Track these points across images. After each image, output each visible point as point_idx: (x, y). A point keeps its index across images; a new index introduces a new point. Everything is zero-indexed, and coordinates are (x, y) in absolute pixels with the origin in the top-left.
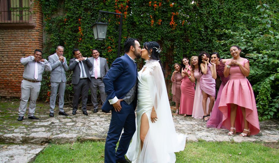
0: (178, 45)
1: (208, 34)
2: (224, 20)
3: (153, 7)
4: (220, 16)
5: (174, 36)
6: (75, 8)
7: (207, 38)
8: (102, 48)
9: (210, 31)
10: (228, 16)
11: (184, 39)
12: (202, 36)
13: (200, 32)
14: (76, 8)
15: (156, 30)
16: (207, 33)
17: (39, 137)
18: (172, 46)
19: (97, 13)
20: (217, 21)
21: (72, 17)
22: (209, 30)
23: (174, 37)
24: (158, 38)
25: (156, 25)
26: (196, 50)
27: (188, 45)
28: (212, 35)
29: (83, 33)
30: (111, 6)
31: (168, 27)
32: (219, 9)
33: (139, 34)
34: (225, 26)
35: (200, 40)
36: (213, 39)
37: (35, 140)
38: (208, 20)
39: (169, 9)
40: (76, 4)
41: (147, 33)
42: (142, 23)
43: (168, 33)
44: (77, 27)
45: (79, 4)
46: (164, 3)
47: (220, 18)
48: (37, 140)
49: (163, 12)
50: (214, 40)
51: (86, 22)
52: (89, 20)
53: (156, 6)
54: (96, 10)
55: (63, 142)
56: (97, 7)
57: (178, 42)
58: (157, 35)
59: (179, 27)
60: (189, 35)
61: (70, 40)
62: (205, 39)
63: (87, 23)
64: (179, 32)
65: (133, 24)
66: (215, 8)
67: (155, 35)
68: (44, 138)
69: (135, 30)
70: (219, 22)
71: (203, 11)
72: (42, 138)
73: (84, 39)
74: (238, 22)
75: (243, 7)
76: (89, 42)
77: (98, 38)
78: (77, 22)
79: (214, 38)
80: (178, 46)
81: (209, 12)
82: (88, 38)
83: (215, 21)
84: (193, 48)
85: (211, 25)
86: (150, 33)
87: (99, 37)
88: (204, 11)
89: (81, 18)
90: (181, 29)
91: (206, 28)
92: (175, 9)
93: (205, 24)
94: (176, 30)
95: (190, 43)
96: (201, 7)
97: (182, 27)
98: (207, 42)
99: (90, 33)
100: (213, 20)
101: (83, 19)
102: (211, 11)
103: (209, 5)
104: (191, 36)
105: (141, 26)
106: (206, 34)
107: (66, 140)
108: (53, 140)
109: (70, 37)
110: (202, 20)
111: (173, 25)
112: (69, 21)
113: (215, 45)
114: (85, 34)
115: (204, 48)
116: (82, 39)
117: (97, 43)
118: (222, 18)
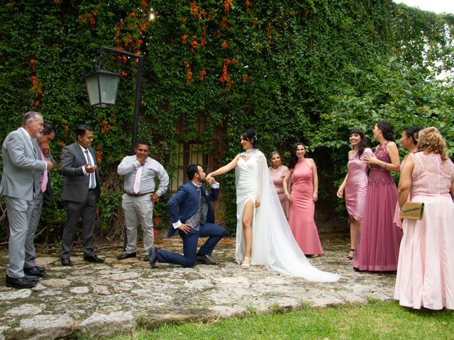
0: (235, 120)
1: (288, 101)
2: (315, 77)
3: (190, 46)
4: (306, 69)
5: (229, 102)
6: (20, 34)
7: (286, 108)
8: (87, 122)
9: (292, 95)
10: (320, 70)
11: (246, 110)
12: (278, 105)
13: (274, 97)
14: (24, 36)
15: (195, 90)
16: (285, 99)
17: (51, 328)
18: (225, 122)
19: (74, 51)
20: (303, 78)
21: (14, 55)
22: (289, 94)
23: (227, 106)
24: (201, 106)
25: (195, 81)
26: (267, 130)
27: (254, 121)
28: (294, 104)
29: (44, 89)
30: (107, 39)
31: (216, 86)
32: (306, 57)
33: (163, 97)
34: (317, 88)
35: (275, 111)
36: (296, 110)
37: (39, 335)
38: (286, 76)
39: (219, 51)
40: (22, 27)
41: (178, 95)
42: (166, 76)
43: (217, 97)
44: (25, 75)
45: (29, 27)
46: (211, 40)
47: (308, 73)
48: (44, 335)
49: (208, 56)
50: (298, 113)
51: (50, 67)
52: (56, 64)
53: (195, 45)
54: (72, 44)
55: (107, 334)
56: (74, 38)
57: (236, 115)
58: (198, 101)
59: (237, 86)
60: (256, 103)
61: (10, 104)
62: (282, 110)
63: (53, 70)
64: (237, 95)
65: (150, 76)
66: (299, 56)
67: (193, 99)
68: (63, 329)
69: (154, 90)
70: (306, 80)
71: (278, 59)
72: (58, 328)
73: (46, 102)
74: (336, 81)
75: (343, 57)
76: (59, 109)
77: (100, 103)
78: (25, 66)
79: (298, 109)
80: (236, 122)
81: (289, 62)
82: (56, 100)
83: (299, 79)
84: (263, 125)
85: (294, 86)
86: (183, 95)
87: (102, 102)
88: (281, 59)
89: (36, 59)
90: (241, 90)
91: (284, 89)
92: (228, 53)
93: (282, 82)
94: (231, 91)
95: (257, 117)
96: (276, 52)
97: (243, 87)
98: (287, 115)
99: (60, 91)
100: (297, 76)
101: (41, 61)
102: (293, 60)
103: (288, 49)
104: (259, 104)
105: (167, 82)
106: (285, 101)
107: (115, 328)
108: (84, 331)
109: (9, 98)
110: (277, 76)
111: (226, 82)
112: (7, 63)
113: (301, 121)
114: (47, 93)
115: (281, 126)
116: (41, 102)
117: (75, 113)
118: (311, 73)
